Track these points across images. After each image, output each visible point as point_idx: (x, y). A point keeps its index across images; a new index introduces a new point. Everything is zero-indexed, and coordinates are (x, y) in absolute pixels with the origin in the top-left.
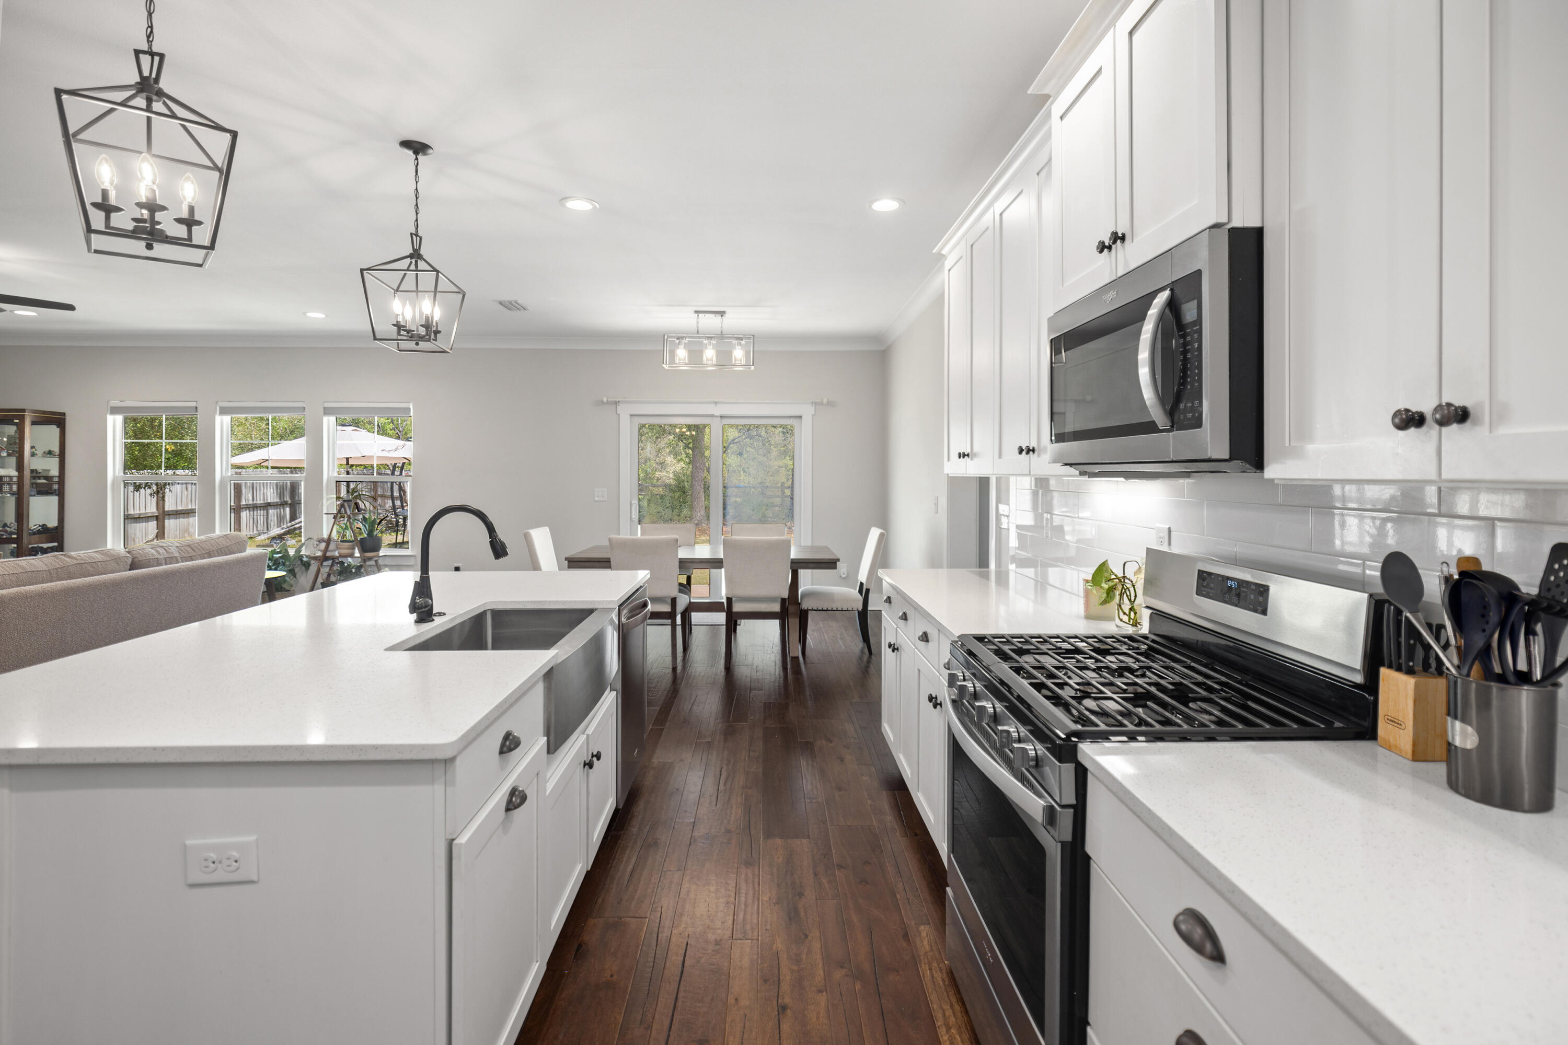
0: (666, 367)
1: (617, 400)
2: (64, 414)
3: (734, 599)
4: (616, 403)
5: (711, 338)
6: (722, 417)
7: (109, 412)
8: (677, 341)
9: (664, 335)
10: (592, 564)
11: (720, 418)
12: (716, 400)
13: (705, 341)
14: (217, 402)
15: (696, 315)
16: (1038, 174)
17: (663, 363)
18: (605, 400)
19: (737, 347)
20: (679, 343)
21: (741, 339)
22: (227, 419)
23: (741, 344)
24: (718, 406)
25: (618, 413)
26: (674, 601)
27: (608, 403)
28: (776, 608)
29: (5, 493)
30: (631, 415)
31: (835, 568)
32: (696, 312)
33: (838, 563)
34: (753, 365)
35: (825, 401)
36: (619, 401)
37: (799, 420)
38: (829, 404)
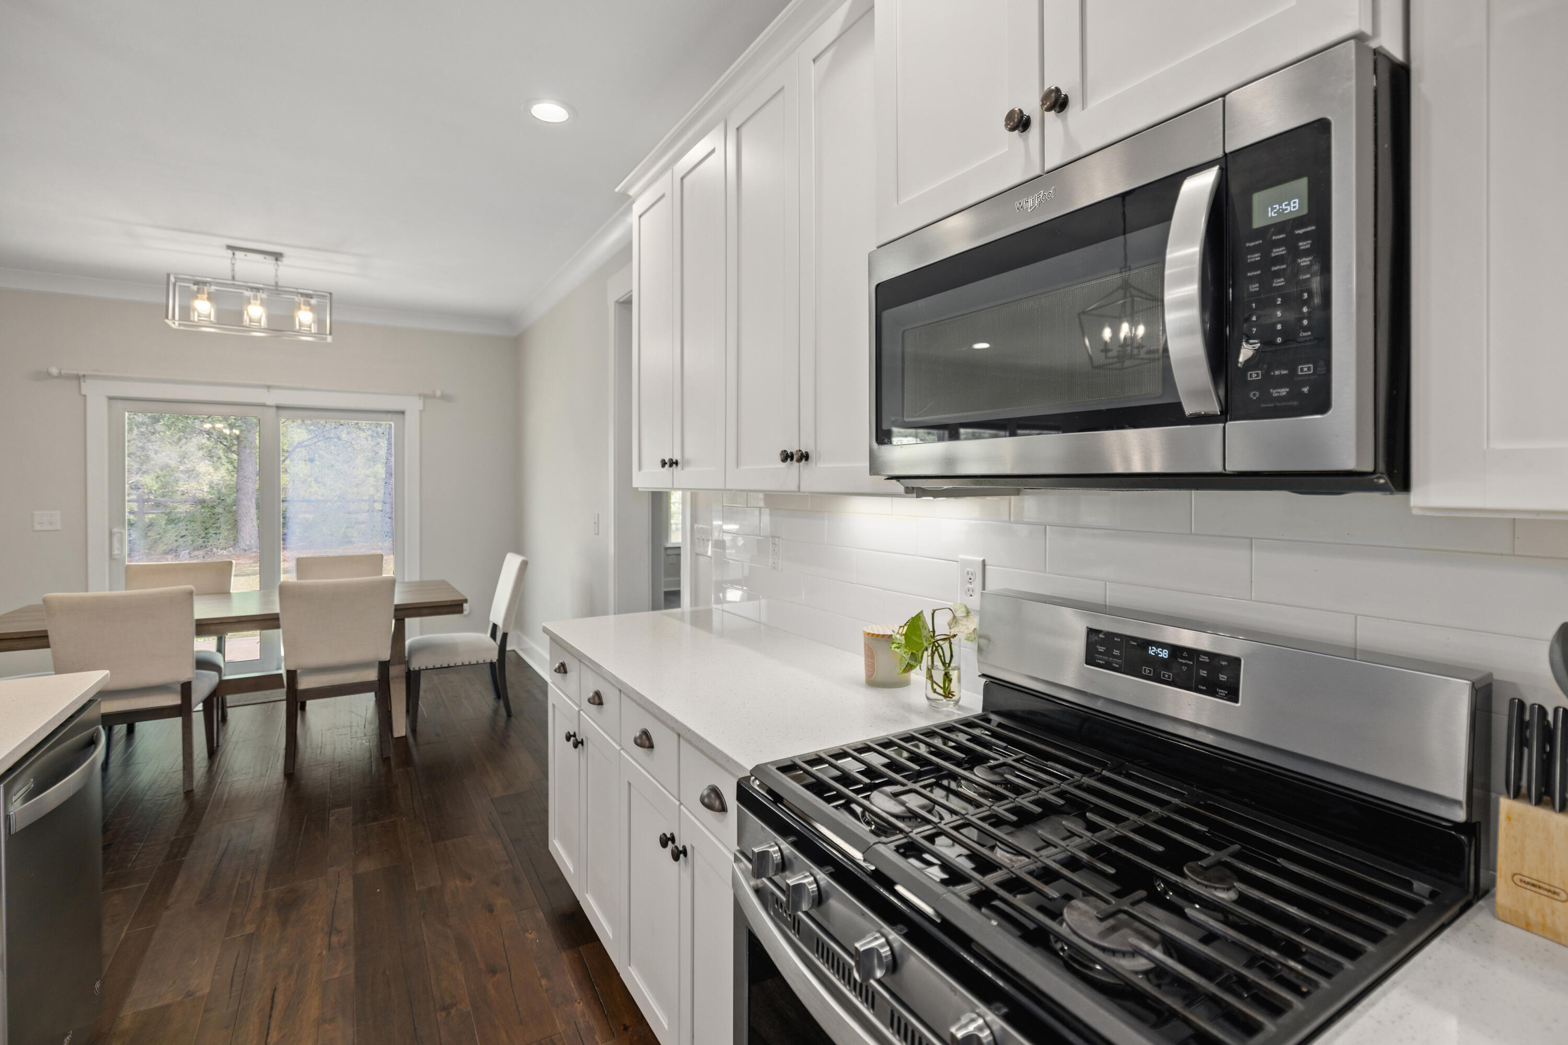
0: (175, 325)
1: (81, 373)
3: (298, 671)
4: (79, 378)
5: (258, 289)
6: (278, 408)
8: (195, 288)
9: (168, 275)
11: (274, 410)
12: (268, 383)
13: (247, 293)
15: (230, 252)
16: (814, 61)
17: (168, 318)
18: (54, 371)
19: (302, 307)
20: (198, 292)
21: (310, 296)
23: (309, 304)
24: (272, 391)
25: (83, 392)
26: (186, 686)
27: (60, 376)
30: (111, 398)
31: (460, 612)
32: (229, 247)
34: (330, 334)
35: (438, 393)
36: (84, 376)
37: (400, 416)
38: (444, 397)
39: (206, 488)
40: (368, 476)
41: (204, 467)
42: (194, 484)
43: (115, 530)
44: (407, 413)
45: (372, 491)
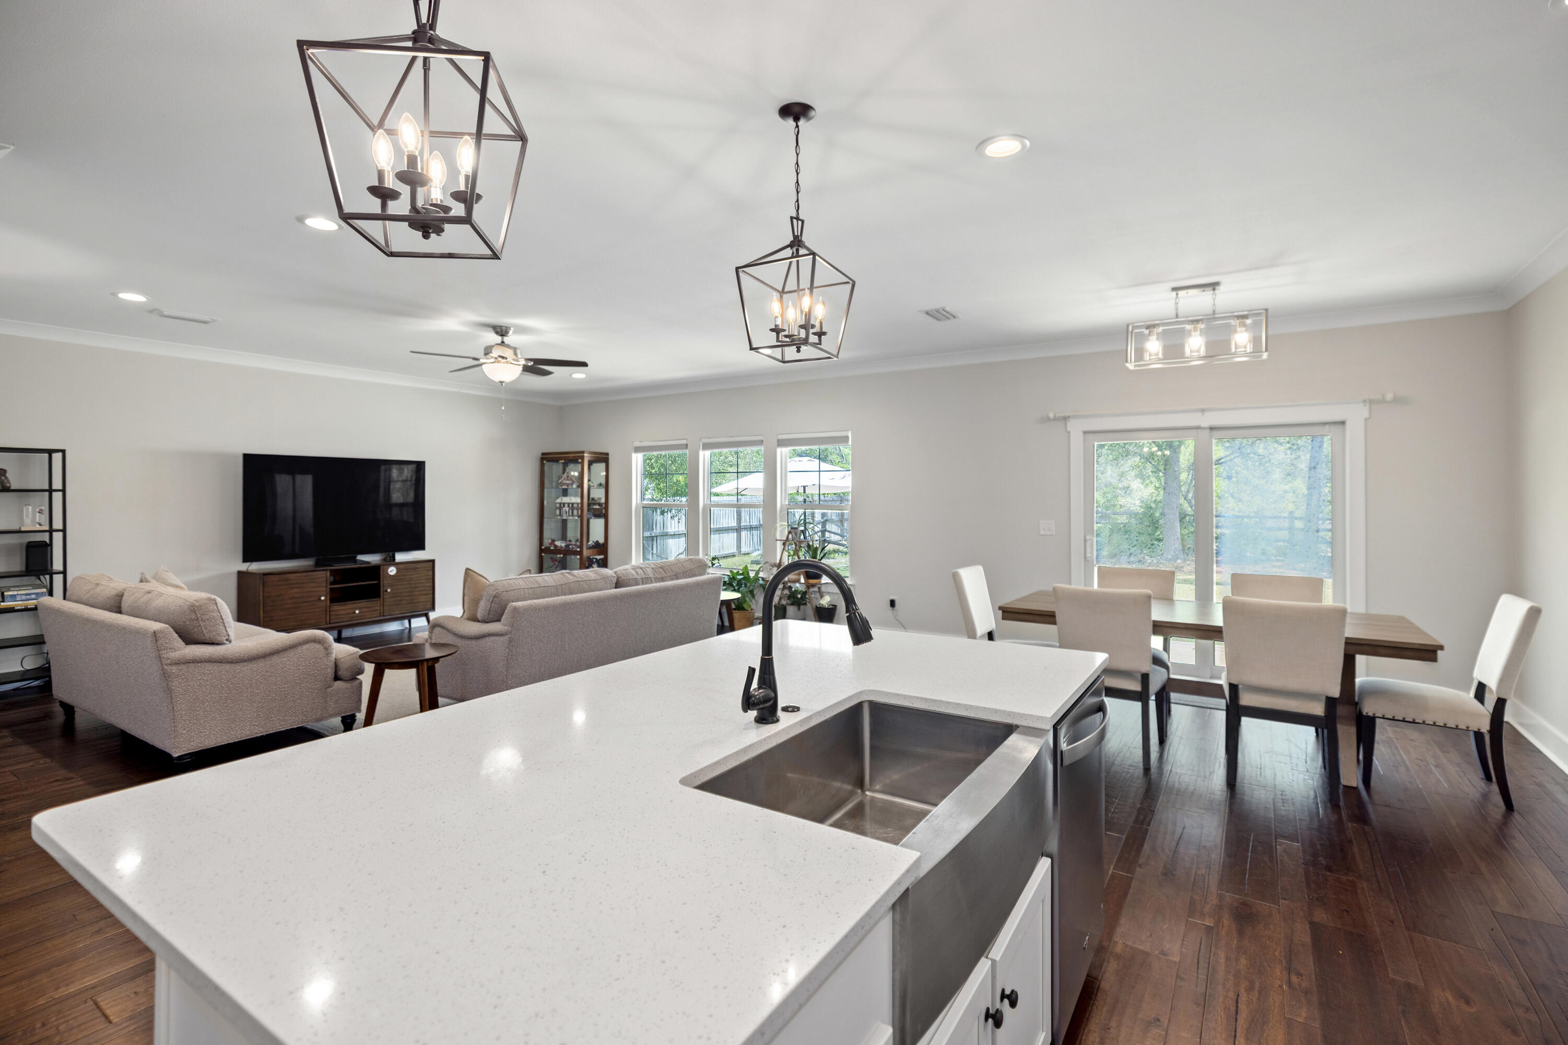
0: (1131, 366)
1: (1067, 415)
2: (607, 454)
3: (1240, 687)
4: (1066, 419)
5: (1197, 321)
6: (1212, 429)
7: (633, 451)
8: (1146, 332)
9: (1128, 325)
10: (1031, 617)
11: (1208, 431)
12: (1203, 407)
13: (1188, 327)
14: (700, 439)
15: (1174, 293)
17: (1127, 362)
18: (1051, 415)
19: (1239, 329)
20: (1150, 334)
21: (1245, 317)
22: (708, 453)
23: (1244, 325)
24: (1206, 414)
25: (1068, 430)
26: (1145, 678)
27: (1055, 419)
28: (1318, 709)
29: (575, 515)
30: (1085, 433)
31: (1434, 659)
32: (1175, 289)
33: (1439, 652)
34: (1266, 350)
35: (1389, 397)
36: (1069, 417)
37: (1341, 426)
38: (1397, 400)
39: (1138, 503)
40: (1286, 492)
41: (1136, 484)
42: (1129, 499)
43: (1088, 537)
44: (1348, 423)
45: (1291, 507)
